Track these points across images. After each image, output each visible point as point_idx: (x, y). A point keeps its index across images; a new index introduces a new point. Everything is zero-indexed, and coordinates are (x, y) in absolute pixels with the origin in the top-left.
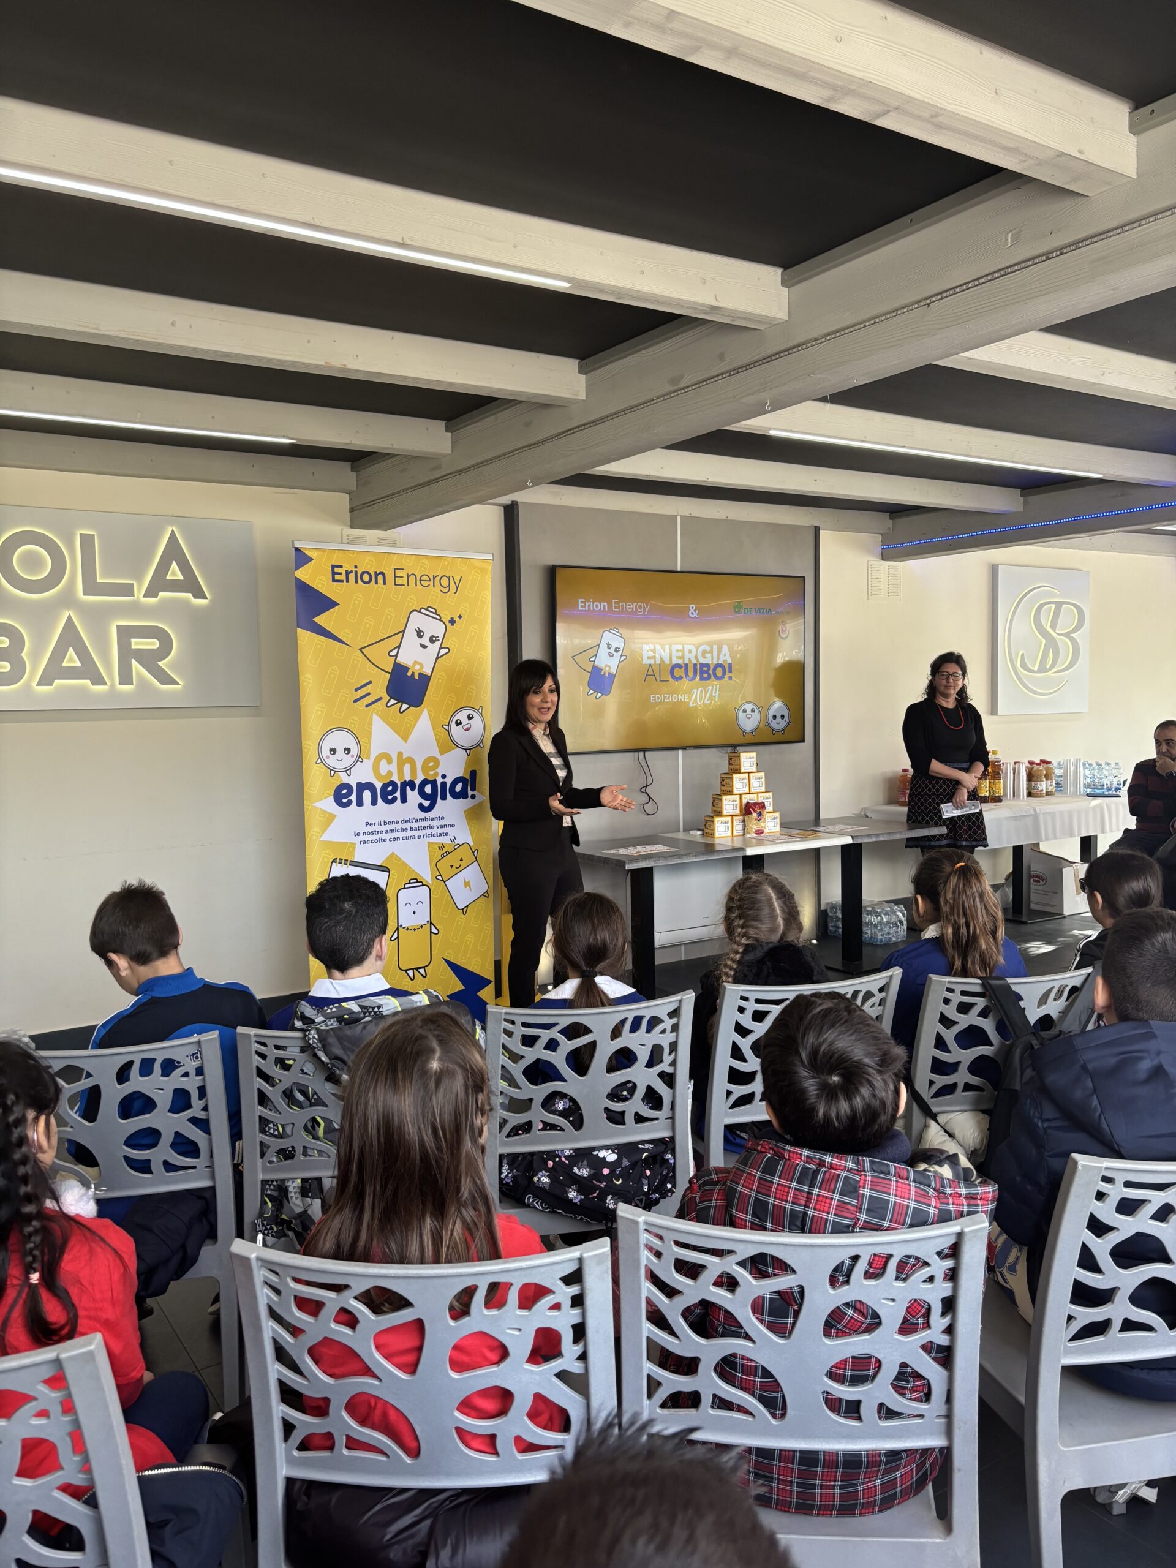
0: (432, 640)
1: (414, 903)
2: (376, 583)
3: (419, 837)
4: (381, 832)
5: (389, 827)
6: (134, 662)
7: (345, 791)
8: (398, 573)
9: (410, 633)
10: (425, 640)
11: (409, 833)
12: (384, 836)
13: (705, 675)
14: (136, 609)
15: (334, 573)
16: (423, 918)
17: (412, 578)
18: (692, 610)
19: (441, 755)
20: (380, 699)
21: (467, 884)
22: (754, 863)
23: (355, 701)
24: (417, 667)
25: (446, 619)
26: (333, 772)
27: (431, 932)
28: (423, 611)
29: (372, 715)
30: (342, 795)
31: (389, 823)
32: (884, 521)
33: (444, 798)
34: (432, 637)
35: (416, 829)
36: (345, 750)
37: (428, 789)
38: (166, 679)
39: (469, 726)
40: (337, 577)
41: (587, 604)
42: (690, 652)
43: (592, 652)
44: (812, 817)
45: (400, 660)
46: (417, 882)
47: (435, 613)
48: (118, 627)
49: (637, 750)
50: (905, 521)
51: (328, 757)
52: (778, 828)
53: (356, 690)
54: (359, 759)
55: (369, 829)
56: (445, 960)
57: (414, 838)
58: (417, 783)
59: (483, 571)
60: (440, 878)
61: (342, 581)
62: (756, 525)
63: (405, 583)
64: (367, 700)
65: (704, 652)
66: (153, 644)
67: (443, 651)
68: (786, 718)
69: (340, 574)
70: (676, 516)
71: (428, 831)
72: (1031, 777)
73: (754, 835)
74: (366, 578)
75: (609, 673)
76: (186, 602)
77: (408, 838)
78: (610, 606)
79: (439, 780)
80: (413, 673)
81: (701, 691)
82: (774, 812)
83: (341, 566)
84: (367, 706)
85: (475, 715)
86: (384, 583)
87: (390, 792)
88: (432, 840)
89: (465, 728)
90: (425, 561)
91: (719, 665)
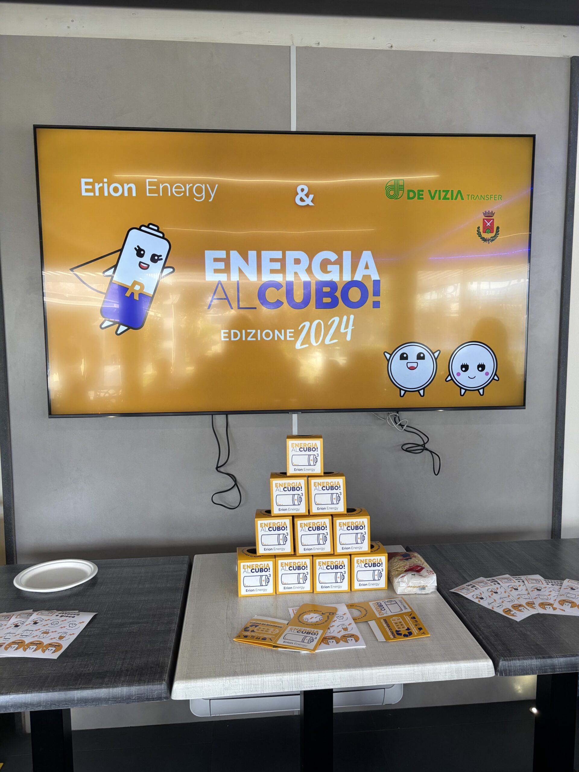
13: (328, 300)
18: (301, 195)
41: (97, 186)
43: (109, 261)
49: (213, 413)
70: (290, 47)
75: (141, 296)
78: (141, 189)
81: (319, 325)
91: (353, 284)
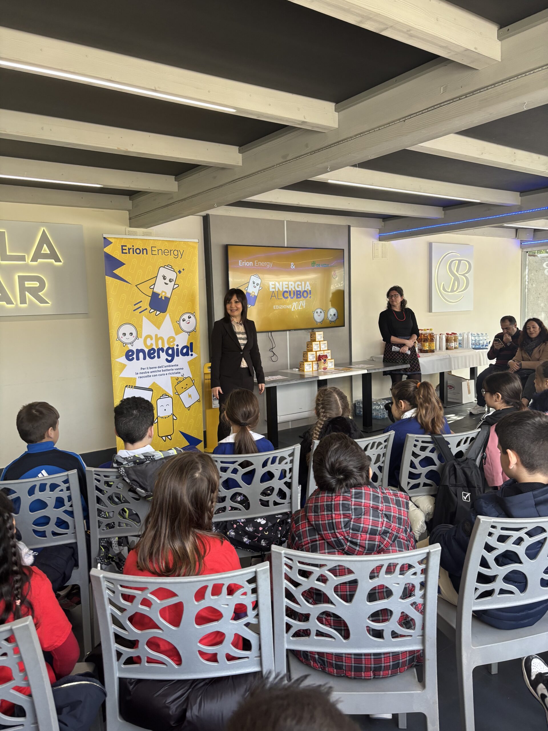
0: (170, 281)
1: (165, 406)
2: (143, 254)
3: (166, 374)
4: (148, 372)
5: (152, 370)
6: (27, 293)
7: (130, 353)
8: (153, 249)
9: (160, 277)
10: (167, 281)
11: (161, 373)
12: (150, 374)
13: (299, 296)
14: (27, 268)
15: (122, 249)
16: (169, 412)
17: (160, 251)
18: (292, 265)
19: (176, 335)
20: (146, 309)
21: (190, 396)
22: (322, 383)
23: (134, 311)
24: (164, 294)
25: (177, 271)
26: (124, 345)
27: (173, 419)
28: (165, 267)
29: (142, 318)
30: (129, 355)
31: (152, 368)
32: (379, 223)
33: (178, 356)
34: (170, 279)
35: (165, 371)
36: (130, 333)
37: (170, 352)
38: (42, 301)
39: (189, 321)
40: (124, 251)
41: (243, 263)
42: (292, 285)
43: (246, 285)
44: (348, 361)
45: (155, 290)
46: (166, 395)
47: (172, 268)
48: (19, 276)
49: (268, 332)
50: (390, 223)
51: (122, 337)
52: (333, 367)
53: (135, 305)
54: (137, 338)
55: (143, 371)
56: (181, 432)
57: (164, 375)
58: (165, 349)
59: (194, 248)
60: (177, 393)
61: (126, 253)
62: (320, 225)
63: (157, 254)
64: (140, 310)
65: (298, 285)
66: (36, 284)
67: (176, 286)
68: (336, 315)
69: (126, 249)
70: (284, 221)
71: (171, 372)
72: (447, 340)
73: (323, 370)
74: (138, 251)
75: (254, 296)
76: (51, 264)
77: (161, 375)
78: (254, 264)
79: (175, 347)
80: (162, 297)
81: (297, 303)
82: (331, 359)
83: (126, 246)
84: (140, 313)
85: (191, 316)
86: (147, 254)
87: (151, 354)
88: (173, 375)
89: (187, 322)
90: (166, 243)
91: (305, 291)
